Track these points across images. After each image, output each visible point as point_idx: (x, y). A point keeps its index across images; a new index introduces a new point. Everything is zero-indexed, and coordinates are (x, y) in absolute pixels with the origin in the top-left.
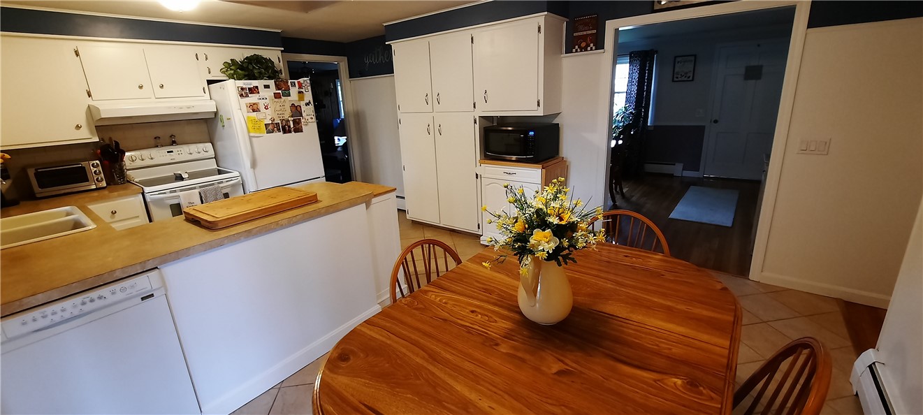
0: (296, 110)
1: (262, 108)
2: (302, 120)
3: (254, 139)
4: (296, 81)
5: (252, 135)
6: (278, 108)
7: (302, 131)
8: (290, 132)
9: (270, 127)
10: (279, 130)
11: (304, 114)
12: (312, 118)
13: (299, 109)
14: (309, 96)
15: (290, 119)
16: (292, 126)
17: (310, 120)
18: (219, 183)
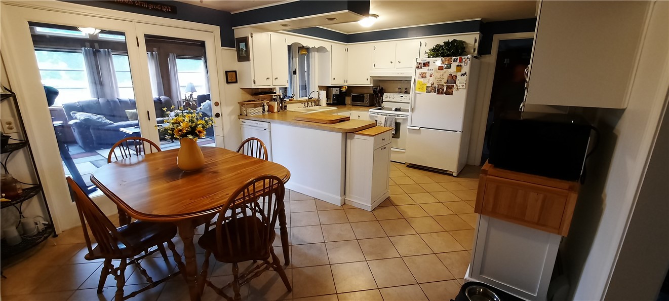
0: (453, 79)
1: (428, 76)
2: (455, 87)
3: (417, 95)
4: (458, 57)
5: (416, 92)
6: (439, 76)
7: (452, 94)
8: (442, 93)
9: (429, 89)
10: (435, 91)
11: (457, 82)
12: (463, 86)
13: (454, 78)
14: (466, 69)
15: (444, 84)
16: (445, 90)
17: (461, 87)
18: (398, 116)
